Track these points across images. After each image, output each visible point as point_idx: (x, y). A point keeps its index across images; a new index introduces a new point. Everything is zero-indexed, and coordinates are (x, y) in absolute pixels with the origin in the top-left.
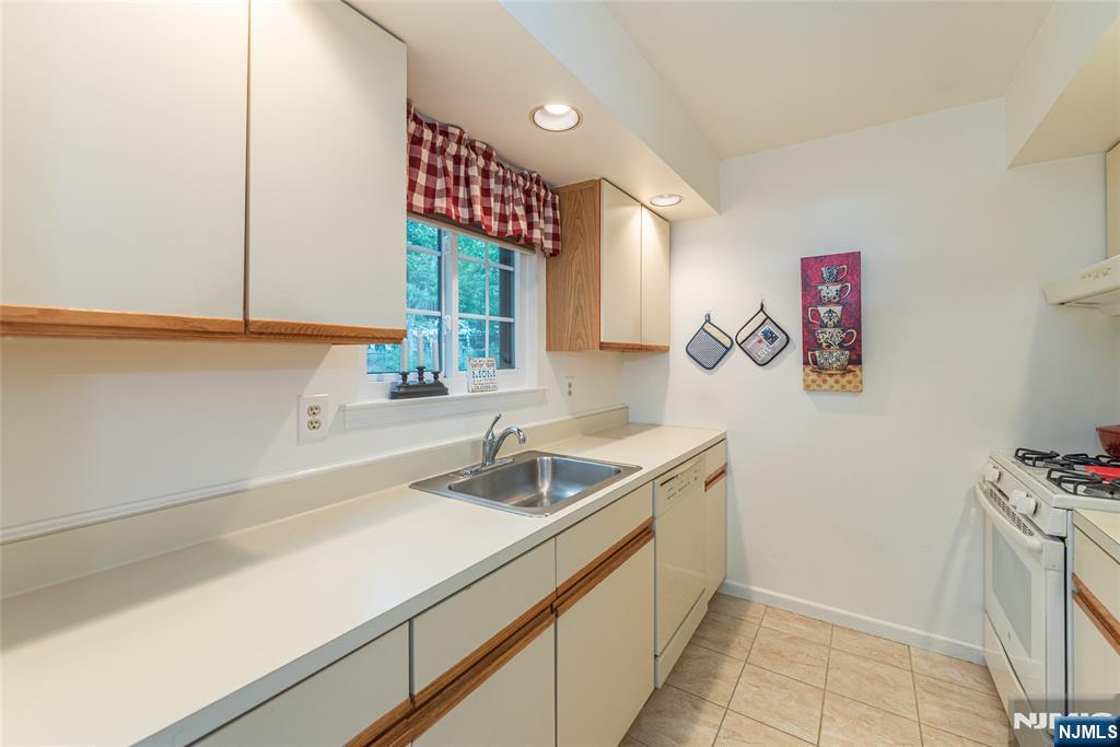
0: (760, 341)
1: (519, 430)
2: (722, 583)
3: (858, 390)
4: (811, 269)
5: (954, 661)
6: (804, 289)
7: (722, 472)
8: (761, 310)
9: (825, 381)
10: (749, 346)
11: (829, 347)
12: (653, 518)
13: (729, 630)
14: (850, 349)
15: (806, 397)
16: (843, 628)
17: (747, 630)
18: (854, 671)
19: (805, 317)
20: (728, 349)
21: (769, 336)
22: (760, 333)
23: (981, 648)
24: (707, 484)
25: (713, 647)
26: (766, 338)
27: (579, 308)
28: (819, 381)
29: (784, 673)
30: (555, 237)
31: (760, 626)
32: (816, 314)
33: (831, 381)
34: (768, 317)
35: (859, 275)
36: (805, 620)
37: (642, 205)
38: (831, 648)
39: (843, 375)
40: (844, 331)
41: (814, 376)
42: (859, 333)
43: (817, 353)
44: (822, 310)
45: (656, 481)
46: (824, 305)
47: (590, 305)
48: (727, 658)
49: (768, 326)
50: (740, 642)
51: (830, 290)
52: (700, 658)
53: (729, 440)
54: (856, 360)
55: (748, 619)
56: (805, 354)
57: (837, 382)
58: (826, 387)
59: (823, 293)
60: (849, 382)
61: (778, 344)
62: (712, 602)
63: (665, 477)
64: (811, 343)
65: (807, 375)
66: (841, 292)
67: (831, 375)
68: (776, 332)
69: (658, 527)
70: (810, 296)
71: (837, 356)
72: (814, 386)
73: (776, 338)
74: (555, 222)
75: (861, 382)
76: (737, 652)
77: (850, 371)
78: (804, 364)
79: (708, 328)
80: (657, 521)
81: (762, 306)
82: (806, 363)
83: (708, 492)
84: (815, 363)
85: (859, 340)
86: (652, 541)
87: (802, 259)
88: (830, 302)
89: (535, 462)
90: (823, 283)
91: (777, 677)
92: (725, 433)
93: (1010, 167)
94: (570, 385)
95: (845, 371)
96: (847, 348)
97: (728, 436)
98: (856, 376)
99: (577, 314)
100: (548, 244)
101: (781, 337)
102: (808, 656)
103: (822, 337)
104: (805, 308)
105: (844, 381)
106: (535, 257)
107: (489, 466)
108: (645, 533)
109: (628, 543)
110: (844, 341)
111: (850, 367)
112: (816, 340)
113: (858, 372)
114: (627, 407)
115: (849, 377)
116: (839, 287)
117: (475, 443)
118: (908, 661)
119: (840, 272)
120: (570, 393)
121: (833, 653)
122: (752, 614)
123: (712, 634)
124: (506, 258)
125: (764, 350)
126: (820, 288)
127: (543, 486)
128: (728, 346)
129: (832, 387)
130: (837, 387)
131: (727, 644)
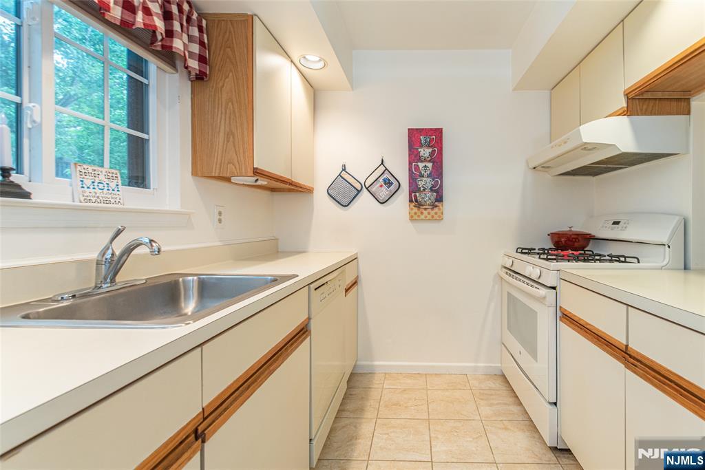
0: (381, 186)
1: (151, 241)
2: (355, 365)
3: (440, 219)
4: (415, 136)
5: (488, 376)
6: (410, 150)
7: (355, 283)
8: (382, 163)
9: (422, 213)
10: (373, 189)
11: (424, 190)
12: (309, 319)
13: (362, 398)
14: (437, 191)
15: (410, 225)
16: (432, 375)
17: (374, 394)
18: (442, 400)
19: (410, 170)
20: (359, 192)
21: (388, 183)
22: (381, 180)
23: (500, 365)
24: (347, 290)
25: (351, 416)
26: (385, 184)
27: (230, 135)
28: (419, 213)
29: (403, 417)
30: (202, 59)
31: (383, 388)
32: (417, 168)
33: (425, 213)
34: (386, 169)
35: (441, 144)
36: (410, 376)
37: (292, 61)
38: (427, 389)
39: (432, 209)
40: (433, 180)
41: (415, 210)
42: (442, 182)
43: (417, 194)
44: (421, 165)
45: (311, 286)
46: (422, 161)
47: (243, 134)
48: (364, 420)
49: (386, 175)
50: (371, 404)
51: (425, 152)
52: (343, 427)
53: (360, 259)
54: (439, 199)
55: (376, 386)
56: (410, 194)
57: (429, 213)
58: (423, 217)
59: (421, 154)
60: (436, 213)
61: (393, 188)
62: (349, 381)
63: (317, 284)
64: (414, 188)
65: (412, 209)
66: (432, 153)
67: (426, 209)
68: (392, 180)
69: (313, 326)
70: (414, 157)
71: (428, 197)
72: (415, 217)
73: (392, 183)
74: (202, 43)
75: (442, 214)
76: (370, 413)
77: (436, 206)
78: (410, 201)
79: (344, 175)
80: (312, 322)
81: (382, 161)
82: (411, 201)
83: (348, 296)
84: (416, 201)
85: (441, 186)
86: (308, 338)
87: (409, 129)
88: (425, 160)
89: (176, 283)
90: (421, 147)
91: (398, 421)
92: (357, 253)
93: (514, 90)
94: (220, 214)
95: (434, 206)
96: (435, 191)
97: (359, 256)
98: (439, 209)
99: (228, 141)
100: (194, 64)
101: (395, 183)
102: (415, 400)
103: (421, 184)
104: (410, 163)
105: (433, 213)
106: (177, 76)
107: (106, 287)
108: (303, 332)
109: (288, 342)
110: (433, 186)
111: (436, 203)
112: (417, 185)
113: (441, 207)
114: (277, 239)
115: (436, 210)
116: (430, 150)
117: (83, 263)
118: (467, 384)
119: (431, 140)
120: (220, 221)
121: (429, 392)
122: (377, 381)
123: (350, 406)
124: (137, 65)
125: (384, 192)
126: (419, 150)
127: (186, 307)
128: (359, 189)
129: (426, 217)
130: (429, 217)
131: (361, 410)
